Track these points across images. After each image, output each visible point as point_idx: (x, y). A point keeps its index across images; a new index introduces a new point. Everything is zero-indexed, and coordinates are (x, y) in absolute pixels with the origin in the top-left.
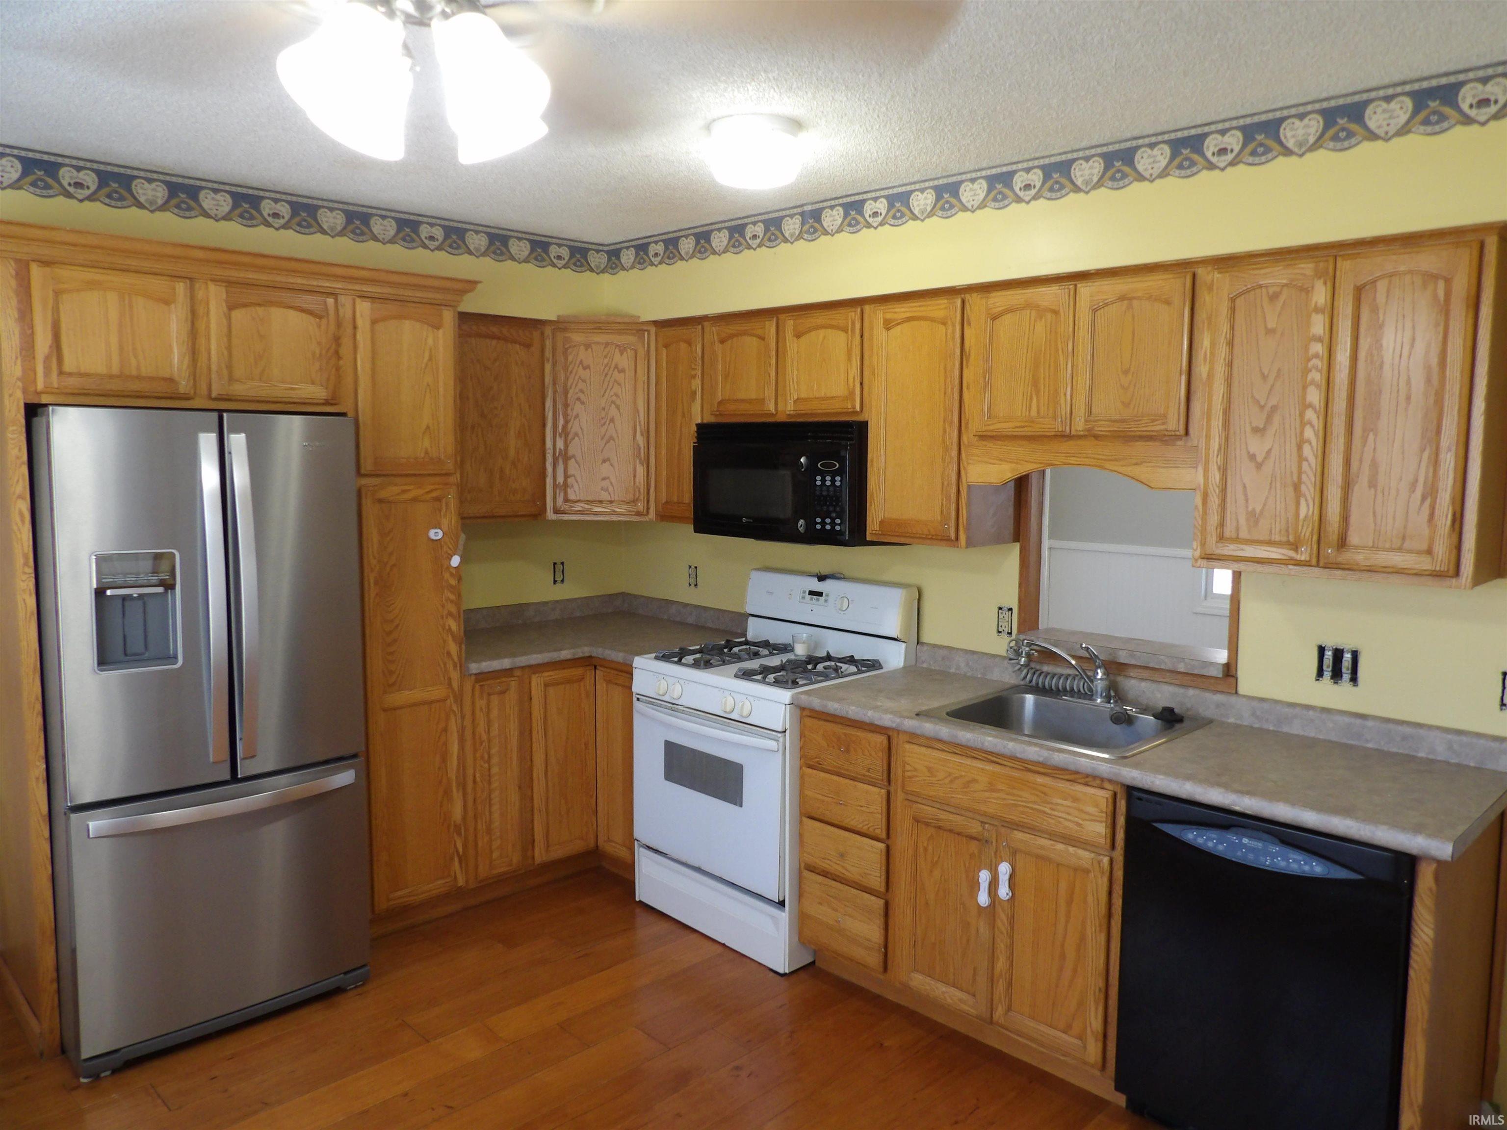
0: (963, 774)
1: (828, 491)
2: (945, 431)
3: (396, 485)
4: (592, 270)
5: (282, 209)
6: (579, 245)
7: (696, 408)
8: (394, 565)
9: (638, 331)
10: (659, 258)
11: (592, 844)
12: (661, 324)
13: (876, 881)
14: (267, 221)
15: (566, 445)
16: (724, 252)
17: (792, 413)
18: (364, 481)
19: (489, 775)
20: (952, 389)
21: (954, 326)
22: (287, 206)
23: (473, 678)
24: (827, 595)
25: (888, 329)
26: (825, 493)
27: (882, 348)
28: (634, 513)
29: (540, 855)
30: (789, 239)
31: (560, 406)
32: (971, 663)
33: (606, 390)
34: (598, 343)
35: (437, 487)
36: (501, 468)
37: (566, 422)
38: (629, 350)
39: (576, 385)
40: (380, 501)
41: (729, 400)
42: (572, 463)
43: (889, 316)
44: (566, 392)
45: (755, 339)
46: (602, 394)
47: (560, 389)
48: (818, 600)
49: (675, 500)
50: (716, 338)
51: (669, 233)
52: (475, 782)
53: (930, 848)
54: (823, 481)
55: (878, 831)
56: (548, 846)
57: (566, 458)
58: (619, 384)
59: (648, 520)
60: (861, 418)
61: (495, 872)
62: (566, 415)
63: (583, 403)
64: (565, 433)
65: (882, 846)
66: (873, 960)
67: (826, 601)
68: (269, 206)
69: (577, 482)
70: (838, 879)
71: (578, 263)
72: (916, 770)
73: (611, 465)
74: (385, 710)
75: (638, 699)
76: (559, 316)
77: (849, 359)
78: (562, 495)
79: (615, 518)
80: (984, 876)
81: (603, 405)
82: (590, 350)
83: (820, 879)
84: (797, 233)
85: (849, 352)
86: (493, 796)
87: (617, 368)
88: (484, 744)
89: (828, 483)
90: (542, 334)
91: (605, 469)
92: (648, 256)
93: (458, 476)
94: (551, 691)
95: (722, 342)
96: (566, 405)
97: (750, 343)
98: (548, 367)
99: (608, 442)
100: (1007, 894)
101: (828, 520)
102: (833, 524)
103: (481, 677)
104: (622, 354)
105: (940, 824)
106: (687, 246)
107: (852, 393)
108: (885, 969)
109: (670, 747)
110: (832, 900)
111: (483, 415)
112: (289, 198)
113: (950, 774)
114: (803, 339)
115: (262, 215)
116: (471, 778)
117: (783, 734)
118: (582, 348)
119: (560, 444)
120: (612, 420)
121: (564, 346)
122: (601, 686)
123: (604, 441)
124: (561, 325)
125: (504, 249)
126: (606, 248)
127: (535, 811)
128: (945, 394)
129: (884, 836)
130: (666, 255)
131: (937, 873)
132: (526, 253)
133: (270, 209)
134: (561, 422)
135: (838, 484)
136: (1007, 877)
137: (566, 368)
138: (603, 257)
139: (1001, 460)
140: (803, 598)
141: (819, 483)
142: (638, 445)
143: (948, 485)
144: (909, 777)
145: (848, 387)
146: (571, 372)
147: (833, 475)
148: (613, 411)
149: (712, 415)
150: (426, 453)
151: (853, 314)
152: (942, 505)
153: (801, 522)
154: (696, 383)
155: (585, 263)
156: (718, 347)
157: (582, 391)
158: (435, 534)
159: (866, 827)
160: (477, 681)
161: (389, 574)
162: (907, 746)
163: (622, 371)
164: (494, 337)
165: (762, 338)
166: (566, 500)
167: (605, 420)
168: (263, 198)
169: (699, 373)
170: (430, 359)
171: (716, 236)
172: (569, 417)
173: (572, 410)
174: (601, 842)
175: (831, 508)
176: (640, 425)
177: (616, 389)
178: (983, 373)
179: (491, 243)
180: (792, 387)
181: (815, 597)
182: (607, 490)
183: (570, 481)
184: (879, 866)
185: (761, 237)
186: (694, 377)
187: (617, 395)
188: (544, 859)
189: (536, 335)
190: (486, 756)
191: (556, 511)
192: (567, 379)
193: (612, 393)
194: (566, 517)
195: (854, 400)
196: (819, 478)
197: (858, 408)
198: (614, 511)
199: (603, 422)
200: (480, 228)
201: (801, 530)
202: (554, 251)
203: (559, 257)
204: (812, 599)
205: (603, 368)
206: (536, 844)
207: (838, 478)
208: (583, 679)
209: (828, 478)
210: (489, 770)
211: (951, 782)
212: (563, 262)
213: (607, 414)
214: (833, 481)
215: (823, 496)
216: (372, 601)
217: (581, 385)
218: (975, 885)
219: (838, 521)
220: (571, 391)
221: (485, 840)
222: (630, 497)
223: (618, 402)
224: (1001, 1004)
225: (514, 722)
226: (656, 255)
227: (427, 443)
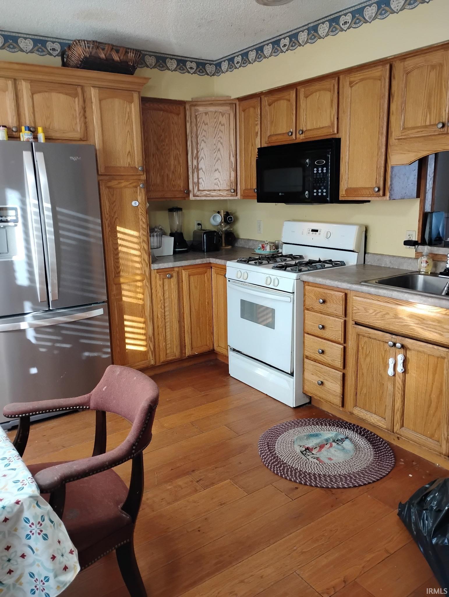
0: (382, 310)
1: (320, 176)
2: (379, 138)
3: (116, 180)
4: (208, 74)
5: (56, 46)
6: (201, 61)
7: (258, 139)
8: (117, 218)
9: (230, 104)
10: (239, 64)
11: (212, 348)
12: (242, 99)
13: (339, 363)
14: (50, 52)
15: (198, 164)
16: (270, 56)
17: (303, 138)
18: (101, 178)
19: (165, 316)
20: (383, 115)
21: (385, 79)
22: (59, 44)
23: (156, 271)
24: (320, 231)
25: (351, 87)
26: (318, 177)
27: (348, 98)
28: (230, 195)
29: (188, 352)
30: (302, 44)
31: (194, 144)
32: (392, 262)
33: (216, 135)
34: (211, 111)
35: (134, 181)
36: (167, 175)
37: (198, 152)
38: (226, 114)
39: (202, 133)
40: (109, 187)
41: (273, 135)
42: (201, 172)
43: (352, 79)
44: (197, 137)
45: (285, 101)
46: (214, 137)
47: (194, 136)
48: (316, 234)
49: (249, 188)
50: (267, 104)
51: (244, 50)
52: (158, 317)
53: (365, 348)
54: (318, 170)
55: (340, 340)
56: (192, 348)
57: (198, 170)
58: (222, 132)
59: (237, 199)
60: (337, 136)
61: (168, 359)
62: (197, 149)
63: (205, 142)
64: (197, 157)
65: (342, 347)
66: (338, 401)
67: (320, 234)
68: (50, 45)
69: (203, 181)
70: (320, 363)
71: (201, 71)
72: (358, 309)
73: (219, 172)
74: (115, 284)
75: (229, 281)
76: (192, 98)
77: (332, 106)
78: (197, 188)
79: (222, 198)
80: (391, 362)
81: (214, 143)
82: (207, 115)
83: (313, 362)
84: (306, 40)
85: (332, 101)
86: (167, 325)
87: (221, 124)
88: (162, 301)
89: (320, 172)
90: (185, 108)
91: (217, 175)
92: (234, 64)
93: (145, 175)
94: (192, 278)
95: (270, 105)
96: (197, 144)
97: (283, 104)
98: (188, 125)
99: (217, 161)
100: (402, 370)
101: (320, 191)
102: (322, 192)
103: (159, 271)
104: (223, 116)
105: (371, 336)
106: (252, 56)
107: (333, 124)
108: (343, 405)
109: (243, 302)
110: (318, 372)
111: (158, 149)
112: (59, 41)
113: (375, 311)
114: (309, 99)
115: (47, 49)
116: (156, 316)
117: (293, 294)
118: (204, 114)
119: (195, 163)
120: (219, 150)
121: (195, 114)
122: (214, 276)
123: (215, 161)
124: (194, 103)
125: (164, 64)
126: (214, 63)
127: (186, 332)
128: (380, 118)
129: (342, 342)
130: (242, 62)
131: (368, 359)
132: (175, 66)
133: (51, 46)
134: (195, 152)
135: (325, 171)
136: (402, 361)
137: (196, 125)
138: (213, 67)
139: (409, 151)
140: (309, 233)
141: (315, 172)
142: (232, 162)
143: (380, 167)
144: (356, 313)
145: (331, 121)
146: (199, 127)
147: (322, 167)
148: (219, 145)
149: (265, 143)
150: (129, 164)
151: (334, 81)
152: (376, 178)
153: (307, 192)
154: (258, 128)
155: (204, 71)
156: (267, 108)
157: (204, 136)
158: (135, 203)
159: (335, 337)
160: (157, 273)
161: (114, 222)
162: (354, 298)
163: (223, 125)
164: (161, 110)
165: (289, 100)
166: (199, 190)
167: (215, 150)
168: (47, 41)
169: (259, 122)
170: (128, 118)
171: (266, 48)
172: (199, 150)
173: (200, 145)
174: (215, 348)
175: (321, 184)
176: (232, 152)
177: (221, 134)
178: (401, 103)
179: (157, 61)
180: (303, 124)
181: (314, 232)
182: (217, 185)
183: (200, 181)
184: (340, 356)
185: (288, 45)
186: (257, 125)
187: (221, 138)
188: (190, 354)
189: (182, 108)
190: (163, 307)
191: (194, 196)
192: (197, 130)
193: (219, 136)
194: (198, 198)
195: (333, 127)
196: (315, 169)
197: (336, 132)
198: (221, 195)
199: (214, 151)
200: (152, 54)
201: (307, 196)
202: (188, 65)
203: (191, 68)
204: (313, 233)
205: (214, 124)
206: (186, 347)
207: (325, 169)
208: (206, 272)
209: (320, 169)
210: (165, 313)
211: (376, 314)
212: (194, 70)
213: (216, 147)
214: (322, 170)
215: (317, 178)
216: (107, 233)
217: (204, 133)
218: (386, 366)
219: (325, 191)
220: (199, 137)
221: (163, 345)
222: (229, 188)
223: (221, 141)
224: (398, 424)
225: (175, 292)
226: (238, 62)
227: (129, 160)
